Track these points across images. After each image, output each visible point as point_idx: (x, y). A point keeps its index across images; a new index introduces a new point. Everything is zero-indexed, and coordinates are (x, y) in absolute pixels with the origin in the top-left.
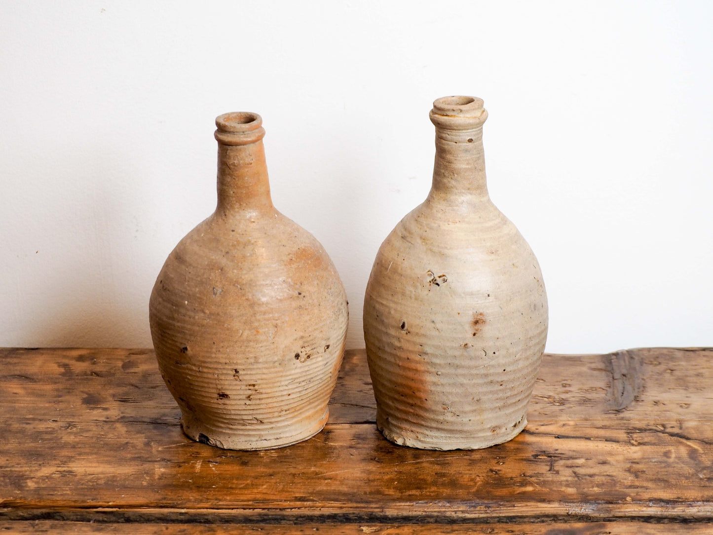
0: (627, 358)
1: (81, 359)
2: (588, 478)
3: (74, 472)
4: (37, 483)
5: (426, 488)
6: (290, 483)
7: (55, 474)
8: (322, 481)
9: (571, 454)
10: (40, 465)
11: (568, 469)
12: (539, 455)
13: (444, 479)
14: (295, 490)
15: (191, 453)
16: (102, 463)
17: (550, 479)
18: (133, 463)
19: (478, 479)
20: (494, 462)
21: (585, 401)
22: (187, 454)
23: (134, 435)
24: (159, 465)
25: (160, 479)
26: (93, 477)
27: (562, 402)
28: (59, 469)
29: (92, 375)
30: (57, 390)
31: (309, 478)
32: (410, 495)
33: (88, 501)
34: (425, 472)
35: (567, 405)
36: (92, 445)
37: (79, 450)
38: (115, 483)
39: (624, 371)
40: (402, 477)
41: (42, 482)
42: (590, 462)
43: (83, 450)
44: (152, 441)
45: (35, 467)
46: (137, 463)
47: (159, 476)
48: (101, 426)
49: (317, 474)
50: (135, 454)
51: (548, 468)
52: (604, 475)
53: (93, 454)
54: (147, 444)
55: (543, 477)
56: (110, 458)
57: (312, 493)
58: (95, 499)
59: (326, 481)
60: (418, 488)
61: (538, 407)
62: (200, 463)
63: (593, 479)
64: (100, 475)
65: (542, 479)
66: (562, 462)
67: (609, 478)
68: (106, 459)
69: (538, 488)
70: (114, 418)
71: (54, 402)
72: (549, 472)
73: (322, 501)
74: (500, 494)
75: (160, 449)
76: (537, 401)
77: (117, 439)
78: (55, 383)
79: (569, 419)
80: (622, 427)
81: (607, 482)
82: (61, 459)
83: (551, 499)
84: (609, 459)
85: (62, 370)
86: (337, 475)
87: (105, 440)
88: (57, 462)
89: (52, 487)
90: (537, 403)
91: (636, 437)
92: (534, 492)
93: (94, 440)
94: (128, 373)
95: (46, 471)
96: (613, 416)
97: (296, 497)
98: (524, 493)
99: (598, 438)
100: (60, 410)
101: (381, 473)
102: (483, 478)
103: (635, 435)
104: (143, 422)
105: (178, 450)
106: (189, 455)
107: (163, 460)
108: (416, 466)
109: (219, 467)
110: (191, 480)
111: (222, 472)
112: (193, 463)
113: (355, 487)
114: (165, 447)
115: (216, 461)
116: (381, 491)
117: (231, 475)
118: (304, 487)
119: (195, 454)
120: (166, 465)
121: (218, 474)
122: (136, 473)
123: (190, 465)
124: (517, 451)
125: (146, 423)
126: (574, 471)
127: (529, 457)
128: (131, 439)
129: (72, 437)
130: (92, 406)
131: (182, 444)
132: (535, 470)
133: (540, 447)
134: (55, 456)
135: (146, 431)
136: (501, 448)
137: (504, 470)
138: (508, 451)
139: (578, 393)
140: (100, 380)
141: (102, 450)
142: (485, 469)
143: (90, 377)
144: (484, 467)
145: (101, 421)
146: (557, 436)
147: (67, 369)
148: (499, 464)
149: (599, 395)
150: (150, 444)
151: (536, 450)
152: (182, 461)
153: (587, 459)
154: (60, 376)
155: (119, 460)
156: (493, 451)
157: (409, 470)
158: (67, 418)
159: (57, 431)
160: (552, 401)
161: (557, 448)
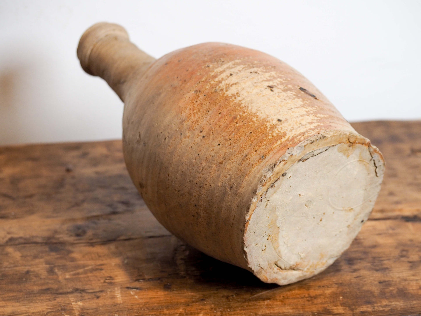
5: (376, 303)
6: (227, 308)
8: (262, 303)
13: (391, 288)
15: (104, 279)
16: (9, 300)
18: (43, 297)
22: (99, 280)
23: (32, 260)
24: (74, 297)
34: (367, 282)
40: (345, 291)
44: (55, 266)
46: (48, 298)
47: (79, 311)
50: (42, 285)
54: (51, 271)
56: (15, 294)
60: (368, 302)
62: (119, 292)
68: (11, 294)
70: (2, 241)
75: (67, 277)
77: (15, 268)
104: (36, 243)
105: (88, 277)
106: (102, 281)
107: (77, 290)
108: (355, 274)
109: (141, 294)
110: (116, 314)
111: (147, 301)
112: (111, 292)
113: (299, 307)
114: (72, 273)
115: (136, 287)
116: (328, 310)
117: (158, 303)
118: (244, 311)
119: (109, 280)
120: (81, 296)
121: (144, 304)
122: (52, 310)
123: (108, 295)
125: (40, 245)
128: (30, 266)
131: (90, 267)
135: (44, 255)
141: (3, 284)
150: (54, 271)
152: (97, 290)
155: (26, 295)
157: (349, 280)
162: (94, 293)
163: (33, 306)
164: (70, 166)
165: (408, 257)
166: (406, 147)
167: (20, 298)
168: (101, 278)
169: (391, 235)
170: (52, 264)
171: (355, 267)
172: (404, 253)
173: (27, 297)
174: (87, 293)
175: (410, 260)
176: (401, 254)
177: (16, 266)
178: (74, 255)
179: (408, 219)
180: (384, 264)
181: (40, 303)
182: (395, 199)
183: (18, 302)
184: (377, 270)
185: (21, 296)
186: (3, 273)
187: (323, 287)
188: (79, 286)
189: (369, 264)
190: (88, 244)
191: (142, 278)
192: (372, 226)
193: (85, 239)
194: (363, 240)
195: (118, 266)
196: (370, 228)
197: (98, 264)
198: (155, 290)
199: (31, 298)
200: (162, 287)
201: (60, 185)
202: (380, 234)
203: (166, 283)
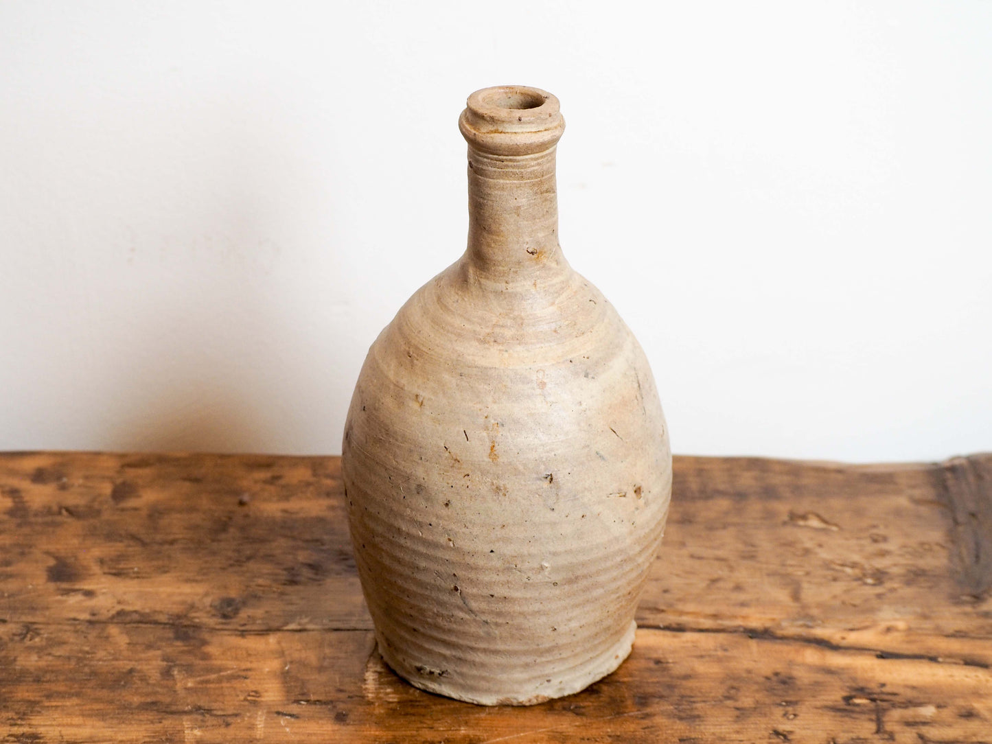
0: (971, 478)
1: (39, 476)
3: (39, 738)
9: (910, 694)
11: (908, 729)
12: (855, 697)
15: (246, 694)
16: (90, 716)
18: (144, 716)
20: (778, 712)
21: (915, 576)
22: (237, 696)
23: (143, 652)
24: (191, 720)
27: (880, 577)
28: (16, 730)
29: (60, 513)
34: (661, 737)
35: (888, 585)
36: (70, 675)
37: (47, 686)
39: (971, 506)
42: (946, 714)
43: (54, 687)
44: (175, 666)
46: (150, 718)
48: (83, 632)
49: (471, 741)
50: (148, 695)
51: (873, 726)
53: (73, 695)
54: (167, 673)
56: (100, 706)
61: (838, 588)
62: (264, 718)
66: (896, 714)
68: (96, 706)
70: (105, 615)
72: (877, 736)
75: (190, 685)
76: (836, 574)
77: (114, 662)
79: (897, 616)
80: (988, 633)
82: (17, 707)
84: (978, 706)
85: (8, 503)
87: (92, 663)
88: (10, 715)
90: (835, 579)
93: (73, 664)
94: (123, 510)
96: (968, 609)
99: (952, 659)
100: (9, 597)
104: (156, 623)
105: (222, 687)
106: (242, 698)
107: (198, 709)
108: (646, 722)
109: (296, 725)
111: (304, 738)
112: (250, 717)
114: (198, 679)
115: (292, 713)
119: (253, 696)
120: (202, 721)
122: (151, 740)
123: (245, 722)
124: (817, 687)
125: (162, 626)
126: (920, 732)
127: (836, 701)
128: (136, 661)
129: (34, 657)
130: (65, 585)
131: (229, 672)
132: (852, 732)
133: (854, 679)
134: (5, 700)
135: (164, 644)
136: (788, 680)
137: (797, 731)
138: (800, 689)
139: (901, 555)
140: (75, 525)
141: (89, 688)
142: (766, 729)
143: (59, 519)
144: (763, 726)
145: (83, 621)
146: (879, 653)
147: (17, 500)
148: (788, 719)
149: (937, 561)
150: (172, 673)
151: (848, 684)
152: (230, 713)
153: (939, 707)
154: (6, 517)
155: (118, 709)
156: (774, 689)
157: (633, 732)
158: (22, 614)
159: (6, 644)
160: (860, 575)
161: (883, 680)
162: (223, 717)
163: (124, 730)
164: (246, 498)
165: (736, 700)
166: (782, 508)
167: (107, 714)
168: (241, 691)
169: (719, 660)
170: (172, 661)
171: (648, 710)
172: (733, 692)
173: (118, 714)
174: (212, 715)
175: (739, 704)
176: (726, 694)
177: (116, 659)
178: (210, 649)
179: (753, 634)
180: (696, 709)
181: (135, 726)
182: (742, 597)
183: (103, 720)
184: (681, 719)
185: (109, 711)
186: (93, 668)
187: (588, 739)
188: (203, 702)
189: (672, 707)
190: (237, 632)
191: (304, 698)
192: (693, 642)
193: (235, 623)
194: (672, 665)
195: (273, 674)
196: (689, 645)
197: (244, 667)
198: (320, 722)
199: (125, 716)
200: (333, 716)
201: (222, 526)
202: (702, 657)
203: (340, 711)
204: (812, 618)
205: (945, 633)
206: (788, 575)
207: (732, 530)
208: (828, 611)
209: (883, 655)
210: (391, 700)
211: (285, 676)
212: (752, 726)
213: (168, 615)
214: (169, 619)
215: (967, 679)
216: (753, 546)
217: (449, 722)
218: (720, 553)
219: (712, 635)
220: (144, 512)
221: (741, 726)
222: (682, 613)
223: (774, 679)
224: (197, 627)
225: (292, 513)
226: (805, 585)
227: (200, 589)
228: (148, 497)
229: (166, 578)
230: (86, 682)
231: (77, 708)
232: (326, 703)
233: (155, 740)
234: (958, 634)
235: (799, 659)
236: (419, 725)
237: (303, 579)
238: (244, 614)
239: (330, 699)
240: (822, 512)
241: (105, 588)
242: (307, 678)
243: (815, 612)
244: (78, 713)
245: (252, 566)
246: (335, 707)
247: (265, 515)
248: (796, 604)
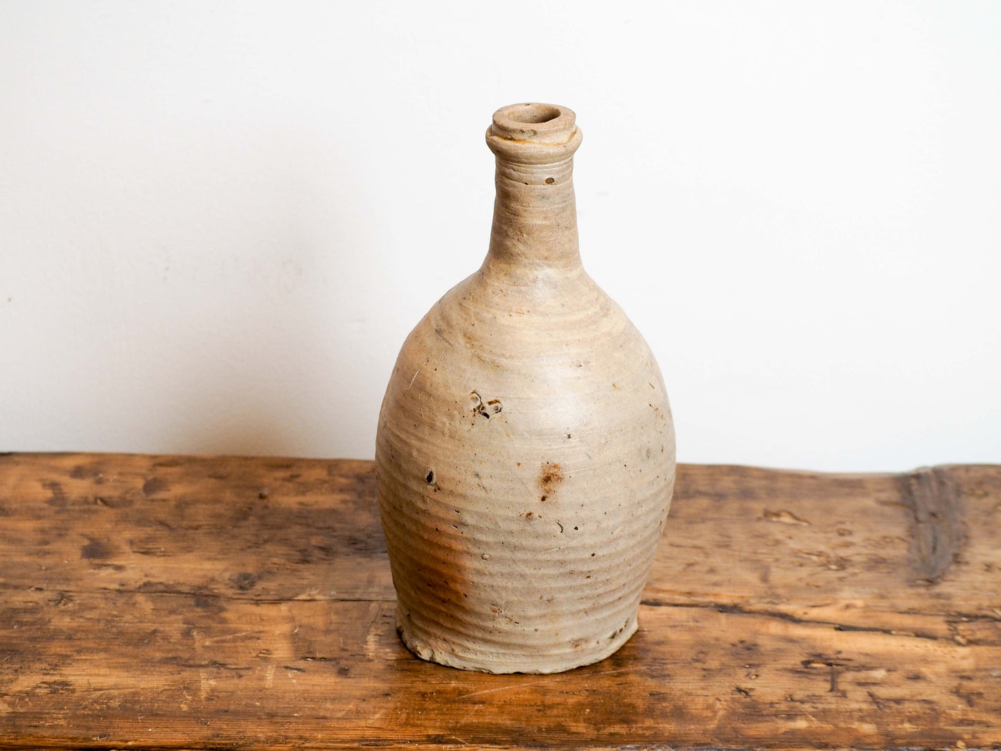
0: (934, 484)
1: (78, 473)
2: (892, 704)
3: (70, 685)
4: (11, 704)
5: (636, 722)
6: (418, 710)
7: (40, 687)
8: (470, 706)
9: (863, 660)
10: (16, 671)
11: (859, 688)
12: (813, 662)
13: (664, 704)
14: (427, 723)
15: (258, 652)
16: (116, 668)
17: (833, 706)
18: (165, 669)
19: (718, 705)
20: (742, 673)
21: (876, 563)
22: (250, 653)
23: (166, 616)
24: (207, 673)
25: (209, 699)
26: (102, 695)
27: (842, 564)
28: (48, 678)
29: (96, 503)
30: (43, 531)
31: (448, 701)
32: (611, 734)
33: (95, 739)
34: (633, 692)
35: (851, 570)
36: (99, 634)
37: (78, 643)
38: (137, 707)
39: (932, 508)
40: (598, 701)
41: (19, 702)
42: (895, 676)
43: (84, 644)
44: (195, 628)
45: (7, 674)
46: (171, 670)
47: (207, 693)
48: (112, 599)
49: (460, 693)
50: (169, 651)
51: (828, 686)
52: (919, 701)
53: (101, 650)
54: (187, 634)
55: (822, 703)
56: (126, 660)
57: (454, 729)
58: (105, 736)
59: (476, 707)
60: (624, 721)
61: (804, 572)
62: (273, 671)
63: (901, 707)
64: (111, 691)
65: (820, 706)
66: (850, 676)
67: (927, 706)
68: (122, 660)
69: (816, 724)
70: (133, 585)
71: (38, 554)
72: (831, 694)
73: (471, 743)
74: (755, 733)
75: (207, 644)
76: (802, 561)
77: (138, 624)
78: (39, 517)
79: (856, 596)
80: (939, 611)
81: (925, 713)
82: (49, 660)
83: (838, 744)
84: (925, 670)
85: (49, 494)
86: (492, 695)
87: (119, 625)
88: (44, 666)
89: (37, 713)
90: (801, 565)
91: (963, 630)
92: (809, 732)
93: (102, 625)
94: (153, 501)
95: (25, 682)
96: (922, 591)
97: (429, 736)
98: (793, 732)
99: (904, 631)
100: (46, 569)
101: (563, 692)
102: (725, 703)
103: (961, 627)
104: (180, 593)
105: (236, 646)
106: (254, 655)
107: (214, 663)
108: (619, 680)
109: (302, 678)
110: (258, 702)
111: (309, 688)
112: (260, 671)
113: (523, 718)
114: (215, 639)
115: (299, 668)
116: (564, 726)
117: (322, 693)
118: (441, 717)
119: (264, 653)
120: (217, 673)
121: (301, 692)
122: (171, 688)
123: (256, 675)
124: (778, 653)
125: (184, 595)
126: (871, 691)
127: (795, 665)
128: (160, 623)
129: (67, 619)
130: (97, 561)
131: (243, 634)
132: (809, 690)
133: (813, 647)
134: (40, 654)
135: (185, 610)
136: (752, 647)
137: (758, 688)
138: (762, 655)
139: (864, 546)
140: (110, 513)
141: (115, 645)
142: (729, 687)
143: (94, 507)
144: (727, 684)
145: (113, 590)
146: (837, 626)
147: (57, 491)
148: (750, 678)
149: (898, 552)
150: (192, 634)
151: (807, 651)
152: (242, 667)
153: (889, 670)
154: (46, 505)
155: (142, 662)
156: (740, 654)
157: (608, 687)
158: (58, 583)
159: (42, 608)
160: (825, 562)
161: (839, 649)
162: (237, 670)
163: (146, 679)
164: (266, 492)
165: (704, 663)
166: (758, 507)
167: (131, 667)
168: (254, 650)
169: (691, 629)
170: (192, 624)
171: (623, 670)
172: (701, 656)
173: (141, 666)
174: (227, 668)
175: (705, 666)
176: (695, 658)
177: (141, 622)
178: (225, 615)
179: (723, 609)
180: (667, 669)
181: (156, 676)
182: (715, 578)
183: (127, 671)
184: (652, 677)
185: (133, 664)
186: (120, 629)
187: (567, 693)
188: (219, 658)
189: (645, 668)
190: (252, 601)
191: (311, 656)
192: (667, 614)
193: (251, 593)
194: (647, 633)
195: (284, 636)
196: (664, 616)
197: (257, 630)
198: (324, 675)
199: (147, 668)
200: (336, 671)
201: (242, 515)
202: (675, 626)
203: (342, 667)
204: (778, 597)
205: (898, 611)
206: (759, 561)
207: (710, 524)
208: (793, 591)
209: (840, 628)
210: (389, 658)
211: (293, 638)
212: (717, 684)
213: (191, 586)
214: (191, 590)
215: (917, 649)
216: (729, 537)
217: (441, 676)
218: (698, 542)
219: (685, 608)
220: (173, 503)
221: (705, 684)
222: (659, 591)
223: (740, 645)
224: (216, 597)
225: (307, 505)
226: (774, 570)
227: (220, 566)
228: (177, 490)
229: (190, 556)
230: (114, 640)
231: (104, 661)
232: (330, 660)
233: (174, 688)
234: (911, 611)
235: (763, 629)
236: (414, 679)
237: (314, 559)
238: (259, 586)
239: (335, 656)
240: (794, 511)
241: (133, 564)
242: (314, 639)
243: (781, 591)
244: (105, 665)
245: (269, 547)
246: (338, 663)
247: (283, 506)
248: (764, 585)
